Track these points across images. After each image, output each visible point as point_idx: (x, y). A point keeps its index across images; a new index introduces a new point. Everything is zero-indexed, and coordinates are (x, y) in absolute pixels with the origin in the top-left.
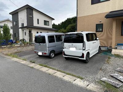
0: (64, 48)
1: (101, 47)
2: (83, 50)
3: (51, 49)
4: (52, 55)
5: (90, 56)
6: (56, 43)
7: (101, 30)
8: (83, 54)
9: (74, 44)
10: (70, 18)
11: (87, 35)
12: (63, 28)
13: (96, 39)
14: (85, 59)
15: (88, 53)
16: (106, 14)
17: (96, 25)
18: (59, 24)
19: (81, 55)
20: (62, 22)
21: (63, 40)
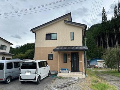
0: (21, 74)
1: (51, 72)
2: (36, 74)
3: (8, 75)
4: (8, 80)
5: (41, 79)
6: (14, 69)
7: (52, 58)
8: (35, 77)
9: (30, 70)
10: (30, 44)
11: (39, 63)
12: (21, 53)
13: (47, 66)
14: (37, 81)
15: (40, 76)
16: (54, 49)
17: (49, 54)
18: (17, 48)
19: (34, 78)
20: (21, 46)
21: (21, 67)
